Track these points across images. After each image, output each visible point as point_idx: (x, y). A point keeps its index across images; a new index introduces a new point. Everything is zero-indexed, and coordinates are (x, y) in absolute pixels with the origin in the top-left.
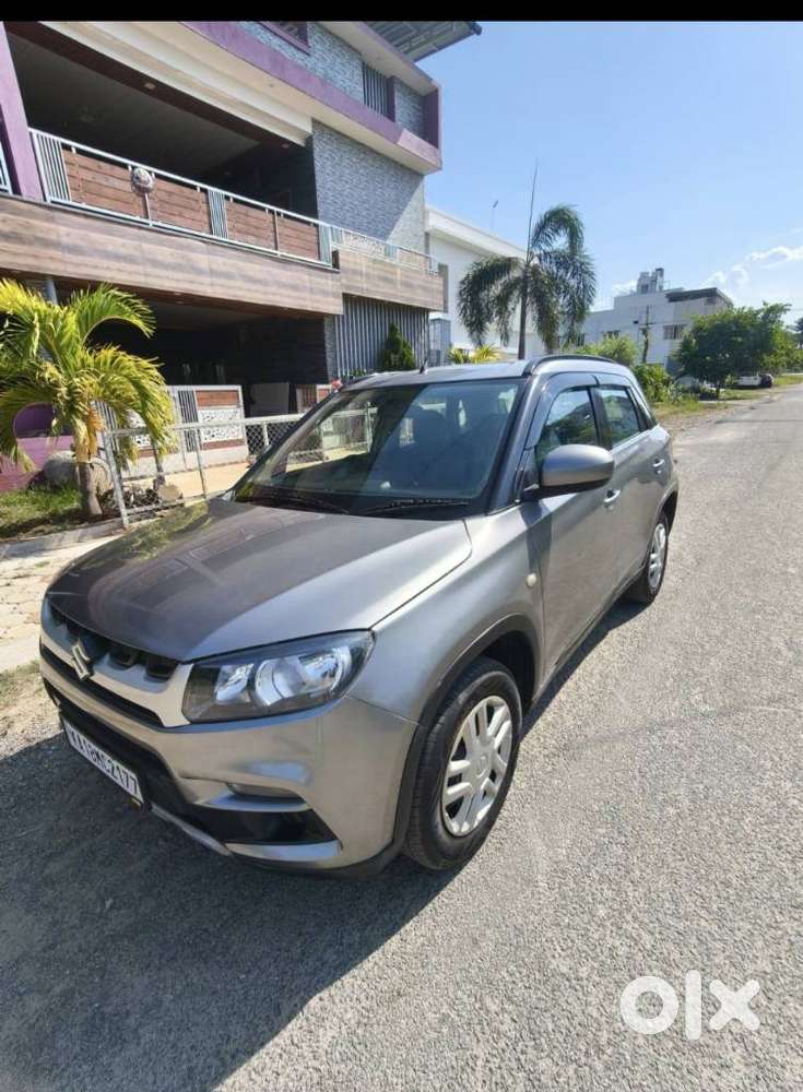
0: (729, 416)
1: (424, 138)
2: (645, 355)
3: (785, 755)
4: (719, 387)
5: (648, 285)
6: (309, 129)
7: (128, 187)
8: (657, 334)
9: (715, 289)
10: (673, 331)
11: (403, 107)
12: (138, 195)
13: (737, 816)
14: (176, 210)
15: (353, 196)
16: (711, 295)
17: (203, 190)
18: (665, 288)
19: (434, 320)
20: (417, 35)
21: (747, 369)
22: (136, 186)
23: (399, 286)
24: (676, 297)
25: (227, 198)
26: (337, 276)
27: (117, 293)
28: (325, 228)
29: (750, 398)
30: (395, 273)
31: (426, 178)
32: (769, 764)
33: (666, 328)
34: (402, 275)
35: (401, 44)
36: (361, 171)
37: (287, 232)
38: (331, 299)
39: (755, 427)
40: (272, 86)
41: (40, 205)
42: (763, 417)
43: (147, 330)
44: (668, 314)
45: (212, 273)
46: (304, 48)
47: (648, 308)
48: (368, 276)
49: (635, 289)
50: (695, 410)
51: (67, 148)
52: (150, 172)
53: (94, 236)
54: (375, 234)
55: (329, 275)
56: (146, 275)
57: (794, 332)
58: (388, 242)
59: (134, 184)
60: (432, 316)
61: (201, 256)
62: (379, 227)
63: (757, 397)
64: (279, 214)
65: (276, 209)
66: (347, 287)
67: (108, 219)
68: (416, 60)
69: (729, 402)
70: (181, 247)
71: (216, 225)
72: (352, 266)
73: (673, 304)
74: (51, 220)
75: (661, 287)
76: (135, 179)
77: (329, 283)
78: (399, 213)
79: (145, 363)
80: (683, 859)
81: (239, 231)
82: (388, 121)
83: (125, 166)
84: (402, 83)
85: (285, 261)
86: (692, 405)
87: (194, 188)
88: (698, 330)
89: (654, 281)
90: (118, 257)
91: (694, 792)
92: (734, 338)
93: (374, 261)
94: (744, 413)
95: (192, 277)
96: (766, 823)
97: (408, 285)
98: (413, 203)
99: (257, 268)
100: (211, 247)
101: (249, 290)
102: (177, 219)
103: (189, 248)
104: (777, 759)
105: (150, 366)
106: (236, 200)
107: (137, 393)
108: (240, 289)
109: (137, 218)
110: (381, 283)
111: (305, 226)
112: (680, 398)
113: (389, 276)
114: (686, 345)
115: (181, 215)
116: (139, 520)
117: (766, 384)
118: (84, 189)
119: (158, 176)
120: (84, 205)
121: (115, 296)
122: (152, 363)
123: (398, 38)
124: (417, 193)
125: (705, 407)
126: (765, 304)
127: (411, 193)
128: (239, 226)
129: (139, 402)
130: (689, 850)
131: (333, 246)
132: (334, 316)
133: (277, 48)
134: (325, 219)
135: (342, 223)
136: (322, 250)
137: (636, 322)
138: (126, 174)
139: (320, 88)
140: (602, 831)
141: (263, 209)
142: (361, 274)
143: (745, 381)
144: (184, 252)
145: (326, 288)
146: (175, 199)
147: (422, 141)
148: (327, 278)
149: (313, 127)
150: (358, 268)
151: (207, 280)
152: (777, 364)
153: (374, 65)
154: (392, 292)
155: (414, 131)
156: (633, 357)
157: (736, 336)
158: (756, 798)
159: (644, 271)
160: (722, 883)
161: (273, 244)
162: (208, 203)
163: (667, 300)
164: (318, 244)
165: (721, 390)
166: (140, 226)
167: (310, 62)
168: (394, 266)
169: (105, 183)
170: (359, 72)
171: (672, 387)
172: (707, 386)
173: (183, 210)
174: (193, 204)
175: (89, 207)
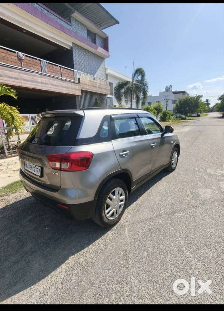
0: (188, 125)
1: (104, 49)
2: (167, 108)
3: (184, 231)
4: (186, 116)
5: (168, 89)
6: (71, 45)
7: (16, 58)
8: (170, 102)
9: (185, 91)
10: (174, 102)
11: (98, 41)
12: (19, 61)
13: (165, 255)
14: (31, 65)
15: (84, 63)
16: (184, 93)
17: (39, 60)
18: (172, 90)
19: (108, 97)
20: (102, 23)
21: (193, 112)
22: (19, 58)
23: (98, 88)
24: (175, 93)
25: (47, 62)
26: (80, 85)
27: (5, 87)
28: (76, 72)
29: (194, 119)
30: (97, 85)
31: (105, 59)
32: (178, 235)
33: (172, 101)
34: (98, 85)
35: (98, 25)
36: (87, 57)
37: (64, 72)
38: (78, 91)
39: (194, 127)
40: (60, 33)
42: (197, 125)
43: (15, 98)
44: (173, 97)
45: (42, 83)
46: (71, 25)
47: (167, 95)
48: (88, 85)
49: (164, 91)
50: (179, 122)
52: (23, 55)
53: (5, 72)
54: (91, 74)
55: (77, 85)
56: (21, 83)
57: (205, 103)
58: (95, 76)
59: (18, 58)
60: (107, 96)
61: (39, 78)
62: (92, 72)
63: (196, 119)
64: (62, 67)
65: (61, 66)
66: (83, 88)
67: (10, 67)
68: (103, 29)
69: (188, 120)
70: (33, 75)
71: (43, 69)
72: (84, 82)
73: (174, 95)
75: (171, 90)
76: (18, 56)
77: (77, 87)
78: (98, 68)
79: (14, 108)
80: (145, 273)
81: (50, 72)
82: (95, 45)
83: (15, 53)
84: (98, 35)
85: (64, 80)
86: (179, 121)
87: (37, 59)
88: (180, 102)
89: (169, 89)
90: (12, 78)
91: (154, 246)
92: (189, 104)
93: (91, 81)
94: (192, 123)
95: (36, 84)
96: (174, 257)
97: (100, 88)
98: (102, 66)
99: (55, 82)
100: (41, 76)
101: (53, 88)
102: (31, 68)
103: (35, 76)
104: (181, 233)
105: (15, 109)
106: (49, 63)
107: (11, 117)
108: (51, 87)
109: (19, 67)
110: (93, 87)
111: (70, 71)
112: (176, 119)
113: (95, 85)
114: (177, 105)
115: (32, 67)
116: (12, 154)
117: (198, 116)
118: (3, 59)
119: (25, 56)
120: (2, 63)
121: (4, 88)
122: (16, 108)
123: (97, 23)
124: (103, 63)
125: (182, 122)
126: (196, 95)
127: (101, 63)
128: (50, 70)
129: (12, 119)
130: (148, 269)
131: (78, 77)
132: (79, 96)
133: (62, 24)
134: (76, 69)
135: (81, 71)
136: (75, 78)
137: (165, 99)
138: (16, 55)
139: (75, 35)
140: (122, 262)
141: (57, 66)
142: (87, 84)
143: (193, 115)
144: (33, 77)
145: (76, 88)
146: (31, 62)
147: (104, 50)
148: (76, 85)
149: (73, 44)
150: (85, 83)
151: (40, 85)
152: (201, 110)
153: (90, 30)
154: (96, 90)
155: (102, 47)
156: (163, 108)
157: (190, 103)
158: (172, 247)
159: (167, 86)
160: (156, 282)
161: (60, 76)
162: (41, 64)
163: (172, 94)
164: (74, 76)
165: (187, 117)
166: (20, 69)
167: (72, 28)
168: (96, 83)
169: (9, 57)
170: (86, 31)
171: (174, 116)
172: (183, 116)
173: (33, 65)
174: (36, 64)
175: (4, 64)
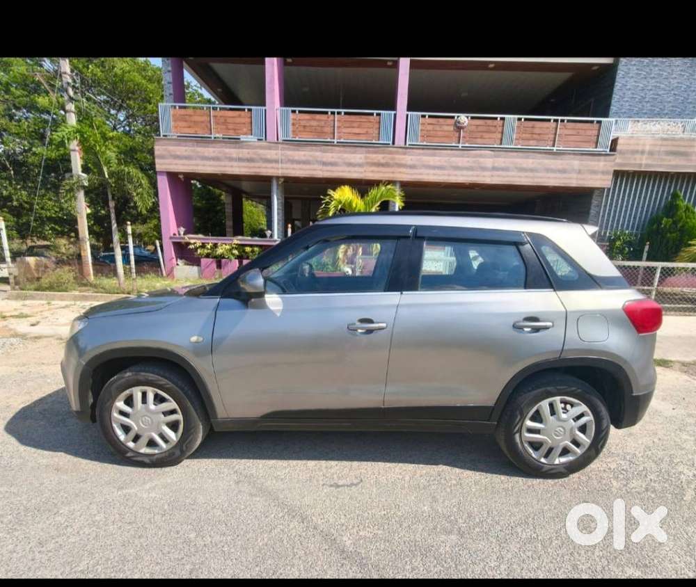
7: (452, 128)
12: (456, 131)
14: (479, 135)
17: (502, 118)
22: (457, 127)
25: (520, 119)
26: (614, 157)
28: (610, 123)
30: (690, 147)
37: (568, 132)
38: (600, 176)
41: (404, 148)
45: (494, 169)
48: (650, 153)
51: (423, 116)
52: (468, 117)
53: (426, 158)
55: (604, 158)
61: (489, 160)
64: (563, 121)
65: (561, 118)
66: (621, 165)
70: (477, 156)
71: (506, 138)
72: (632, 148)
74: (405, 154)
76: (457, 123)
77: (600, 164)
81: (523, 140)
83: (453, 117)
85: (558, 154)
87: (496, 118)
93: (665, 139)
95: (479, 173)
101: (520, 177)
102: (478, 140)
103: (481, 156)
106: (526, 120)
108: (513, 176)
109: (453, 144)
110: (669, 158)
111: (587, 125)
115: (481, 137)
118: (427, 136)
119: (472, 118)
120: (424, 143)
128: (524, 136)
131: (614, 135)
132: (602, 189)
136: (601, 140)
138: (452, 121)
141: (549, 120)
142: (643, 152)
144: (476, 159)
145: (595, 169)
146: (480, 128)
148: (599, 161)
150: (640, 148)
151: (488, 173)
154: (682, 163)
161: (551, 143)
162: (503, 126)
164: (598, 136)
166: (453, 149)
169: (439, 129)
173: (484, 134)
174: (493, 129)
175: (428, 144)
